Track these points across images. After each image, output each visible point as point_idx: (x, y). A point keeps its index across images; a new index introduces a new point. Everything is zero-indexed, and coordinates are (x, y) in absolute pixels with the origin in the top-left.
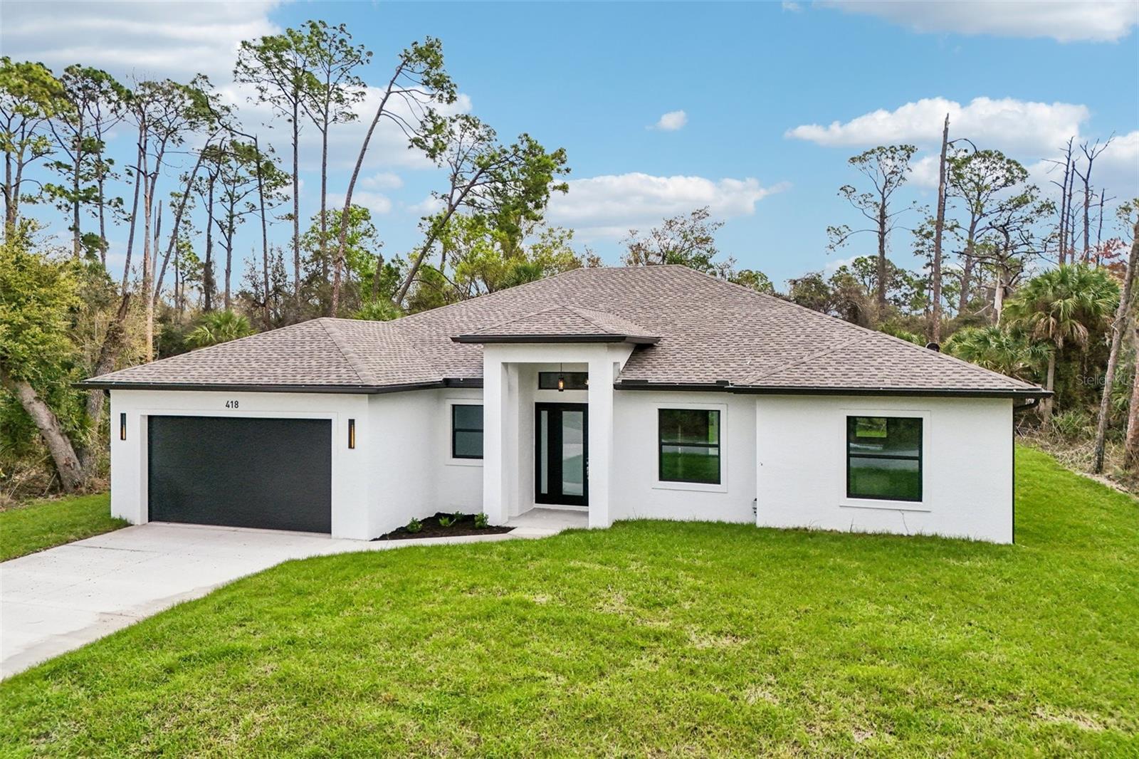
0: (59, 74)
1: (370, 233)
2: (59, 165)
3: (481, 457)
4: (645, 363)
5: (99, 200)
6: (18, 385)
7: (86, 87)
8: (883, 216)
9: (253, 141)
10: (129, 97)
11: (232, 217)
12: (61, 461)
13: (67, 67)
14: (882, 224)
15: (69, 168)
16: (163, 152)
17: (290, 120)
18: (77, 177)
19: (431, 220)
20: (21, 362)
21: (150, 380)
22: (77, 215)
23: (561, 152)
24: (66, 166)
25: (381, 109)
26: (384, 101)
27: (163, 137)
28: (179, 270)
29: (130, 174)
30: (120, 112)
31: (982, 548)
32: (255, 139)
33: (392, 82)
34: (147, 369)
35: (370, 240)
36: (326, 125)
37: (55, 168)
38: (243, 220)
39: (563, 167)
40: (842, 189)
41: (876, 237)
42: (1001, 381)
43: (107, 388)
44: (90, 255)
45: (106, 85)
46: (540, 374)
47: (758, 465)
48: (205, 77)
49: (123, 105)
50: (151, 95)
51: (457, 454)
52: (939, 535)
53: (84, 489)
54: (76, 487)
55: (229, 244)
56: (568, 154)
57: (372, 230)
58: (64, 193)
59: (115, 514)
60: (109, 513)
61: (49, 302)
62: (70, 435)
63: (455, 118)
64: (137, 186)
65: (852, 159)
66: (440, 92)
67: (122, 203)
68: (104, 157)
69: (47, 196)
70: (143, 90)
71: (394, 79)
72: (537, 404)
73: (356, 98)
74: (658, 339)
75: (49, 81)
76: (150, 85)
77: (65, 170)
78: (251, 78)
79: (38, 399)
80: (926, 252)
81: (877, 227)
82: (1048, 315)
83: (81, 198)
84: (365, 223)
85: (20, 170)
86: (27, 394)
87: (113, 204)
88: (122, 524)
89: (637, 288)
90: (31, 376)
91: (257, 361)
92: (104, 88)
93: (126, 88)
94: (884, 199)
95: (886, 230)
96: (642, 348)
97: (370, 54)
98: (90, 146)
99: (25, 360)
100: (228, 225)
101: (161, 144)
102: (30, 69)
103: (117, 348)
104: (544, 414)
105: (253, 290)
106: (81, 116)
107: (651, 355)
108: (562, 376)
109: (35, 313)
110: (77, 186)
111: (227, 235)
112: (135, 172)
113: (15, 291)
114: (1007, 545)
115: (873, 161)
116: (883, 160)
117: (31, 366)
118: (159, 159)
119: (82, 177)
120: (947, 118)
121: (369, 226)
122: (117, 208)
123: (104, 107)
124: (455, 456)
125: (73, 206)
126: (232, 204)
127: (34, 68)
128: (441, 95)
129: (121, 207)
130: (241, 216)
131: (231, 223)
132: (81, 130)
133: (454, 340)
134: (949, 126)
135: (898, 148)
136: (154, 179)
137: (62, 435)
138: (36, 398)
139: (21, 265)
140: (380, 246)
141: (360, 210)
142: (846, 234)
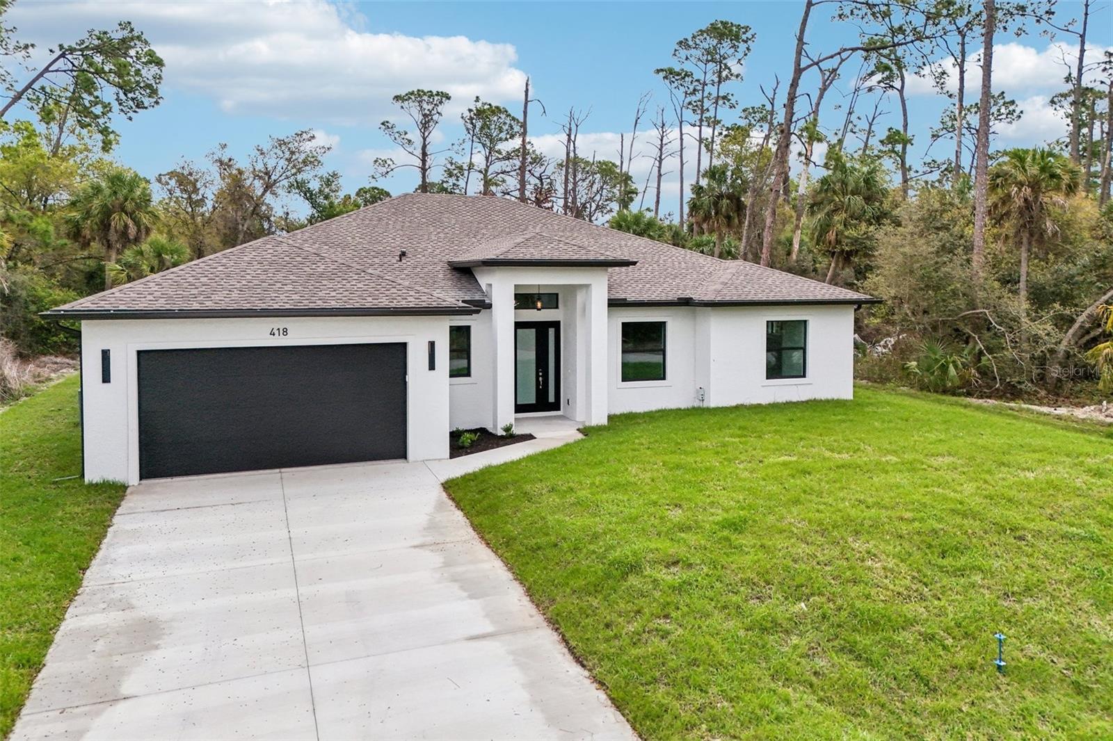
8: (424, 154)
14: (424, 161)
47: (712, 361)
59: (91, 477)
60: (84, 478)
65: (396, 97)
81: (419, 163)
94: (425, 139)
95: (427, 167)
108: (539, 297)
142: (392, 167)
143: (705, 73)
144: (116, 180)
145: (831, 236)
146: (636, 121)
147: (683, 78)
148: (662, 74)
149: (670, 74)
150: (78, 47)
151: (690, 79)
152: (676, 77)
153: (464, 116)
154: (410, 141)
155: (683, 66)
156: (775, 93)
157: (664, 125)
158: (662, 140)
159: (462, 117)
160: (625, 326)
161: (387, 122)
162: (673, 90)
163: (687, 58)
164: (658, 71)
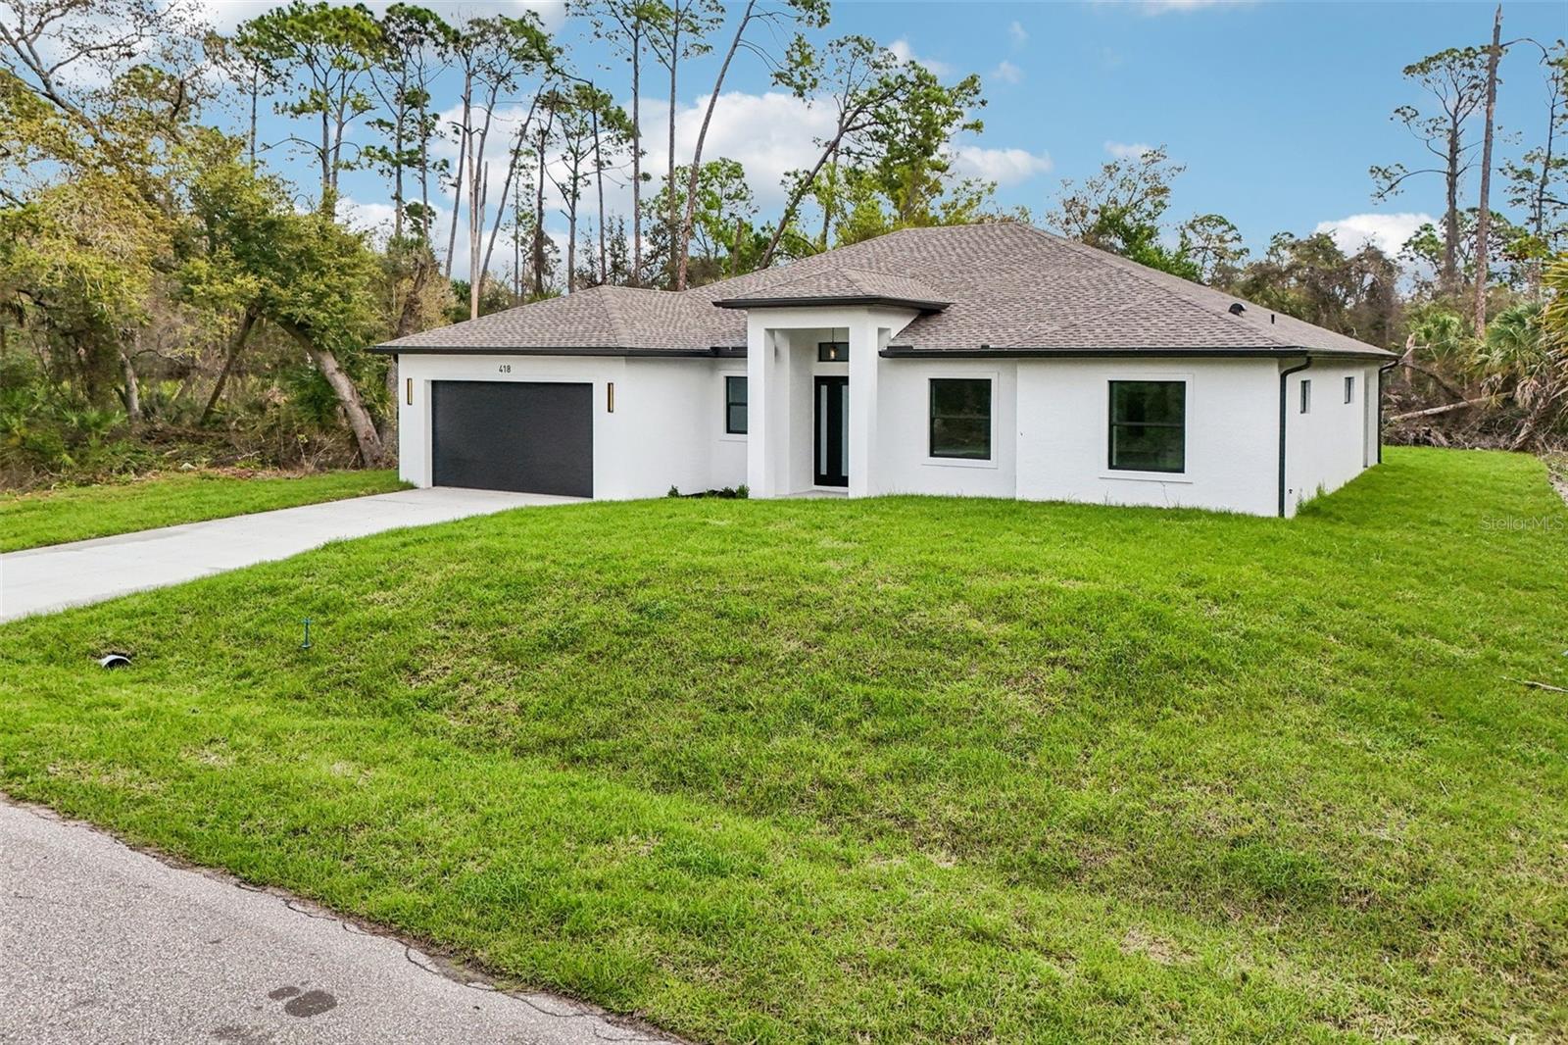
0: (380, 16)
1: (743, 195)
2: (381, 123)
3: (746, 433)
4: (923, 330)
5: (422, 162)
6: (320, 355)
7: (411, 30)
8: (1454, 149)
10: (456, 37)
11: (576, 179)
12: (361, 435)
13: (388, 6)
14: (1453, 161)
15: (391, 126)
16: (493, 103)
17: (629, 60)
18: (400, 137)
19: (796, 175)
20: (323, 331)
21: (432, 345)
22: (399, 181)
23: (974, 79)
24: (388, 125)
26: (742, 29)
27: (494, 85)
28: (520, 247)
29: (457, 132)
30: (447, 57)
34: (431, 335)
35: (744, 203)
36: (675, 61)
37: (376, 126)
38: (589, 182)
39: (977, 99)
40: (1397, 111)
41: (1444, 181)
43: (395, 353)
44: (416, 228)
45: (431, 26)
46: (820, 345)
47: (1018, 435)
48: (535, 14)
49: (451, 46)
50: (482, 34)
51: (731, 428)
53: (382, 464)
54: (375, 462)
55: (573, 213)
56: (983, 83)
57: (744, 190)
58: (384, 154)
59: (403, 478)
60: (398, 477)
61: (349, 271)
62: (370, 408)
63: (842, 41)
64: (463, 146)
65: (1409, 67)
66: (810, 13)
67: (447, 166)
68: (427, 111)
69: (365, 160)
70: (472, 29)
72: (816, 378)
73: (712, 26)
74: (946, 306)
75: (366, 27)
76: (478, 22)
77: (387, 129)
78: (584, 11)
79: (339, 370)
80: (1529, 202)
81: (1446, 166)
83: (404, 162)
84: (737, 181)
85: (340, 130)
86: (330, 364)
87: (437, 167)
88: (409, 486)
89: (958, 250)
90: (332, 344)
91: (530, 326)
92: (430, 29)
93: (453, 28)
94: (1456, 125)
95: (1459, 167)
96: (926, 312)
98: (414, 99)
99: (326, 329)
100: (571, 188)
101: (491, 93)
102: (348, 15)
103: (413, 320)
104: (824, 389)
105: (589, 268)
106: (403, 63)
107: (934, 321)
108: (833, 345)
109: (335, 282)
110: (399, 147)
111: (570, 202)
112: (461, 130)
113: (318, 261)
115: (1442, 71)
116: (1458, 69)
117: (332, 334)
118: (489, 113)
119: (404, 137)
121: (741, 186)
122: (442, 172)
123: (429, 50)
124: (729, 431)
125: (395, 170)
126: (577, 162)
127: (352, 14)
128: (811, 17)
129: (447, 170)
130: (586, 178)
131: (575, 185)
132: (404, 81)
133: (716, 304)
135: (1479, 50)
136: (483, 135)
137: (362, 407)
138: (338, 369)
139: (324, 234)
140: (755, 211)
141: (730, 165)
142: (1399, 176)
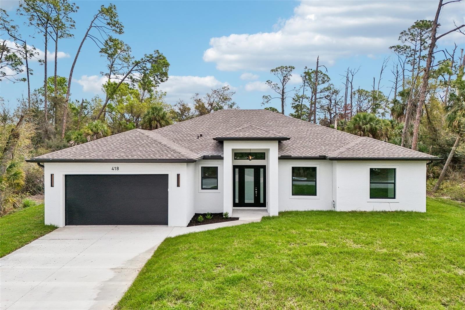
8: (283, 93)
9: (24, 43)
14: (283, 96)
25: (87, 33)
26: (89, 30)
31: (418, 215)
32: (25, 43)
33: (92, 22)
36: (57, 38)
40: (267, 81)
41: (280, 100)
42: (424, 155)
46: (235, 153)
47: (337, 188)
51: (203, 187)
52: (402, 210)
59: (47, 222)
60: (44, 223)
71: (94, 20)
72: (234, 166)
73: (71, 27)
81: (281, 96)
82: (360, 131)
88: (53, 228)
94: (283, 87)
95: (284, 98)
97: (78, 8)
104: (237, 170)
114: (425, 213)
115: (279, 71)
116: (283, 71)
120: (318, 58)
124: (202, 189)
128: (116, 30)
133: (215, 139)
134: (319, 61)
135: (288, 67)
142: (270, 99)
143: (416, 46)
144: (154, 109)
145: (455, 123)
146: (382, 71)
147: (405, 50)
148: (393, 49)
149: (398, 48)
150: (141, 61)
151: (409, 49)
152: (402, 50)
153: (302, 75)
154: (279, 88)
155: (405, 44)
156: (454, 52)
157: (398, 72)
158: (397, 79)
159: (301, 76)
160: (293, 168)
161: (269, 81)
162: (400, 56)
163: (406, 40)
164: (391, 48)
